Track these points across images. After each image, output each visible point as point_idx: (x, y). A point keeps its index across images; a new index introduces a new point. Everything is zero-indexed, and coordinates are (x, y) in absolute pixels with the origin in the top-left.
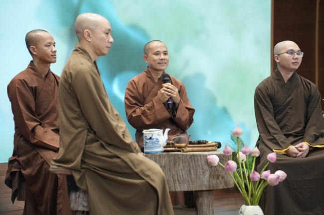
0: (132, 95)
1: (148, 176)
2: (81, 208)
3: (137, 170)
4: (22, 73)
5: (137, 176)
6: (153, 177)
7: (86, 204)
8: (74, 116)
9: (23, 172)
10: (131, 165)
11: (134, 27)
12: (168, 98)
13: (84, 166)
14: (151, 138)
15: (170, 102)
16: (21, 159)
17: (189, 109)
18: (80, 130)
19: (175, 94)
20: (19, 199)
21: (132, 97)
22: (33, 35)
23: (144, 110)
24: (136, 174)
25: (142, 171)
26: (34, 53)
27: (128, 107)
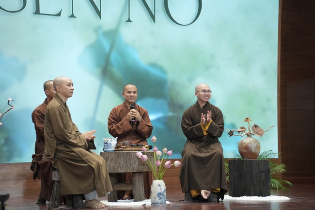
0: (113, 117)
1: (90, 162)
2: (56, 179)
3: (84, 159)
4: (40, 106)
5: (84, 162)
6: (93, 162)
7: (59, 177)
8: (50, 132)
9: (39, 162)
10: (81, 156)
11: (153, 65)
12: (132, 118)
13: (56, 156)
14: (106, 143)
15: (133, 121)
16: (37, 155)
17: (149, 126)
18: (53, 139)
19: (138, 115)
20: (39, 178)
21: (112, 118)
22: (48, 83)
23: (118, 126)
24: (84, 160)
25: (87, 159)
26: (47, 94)
27: (109, 124)
